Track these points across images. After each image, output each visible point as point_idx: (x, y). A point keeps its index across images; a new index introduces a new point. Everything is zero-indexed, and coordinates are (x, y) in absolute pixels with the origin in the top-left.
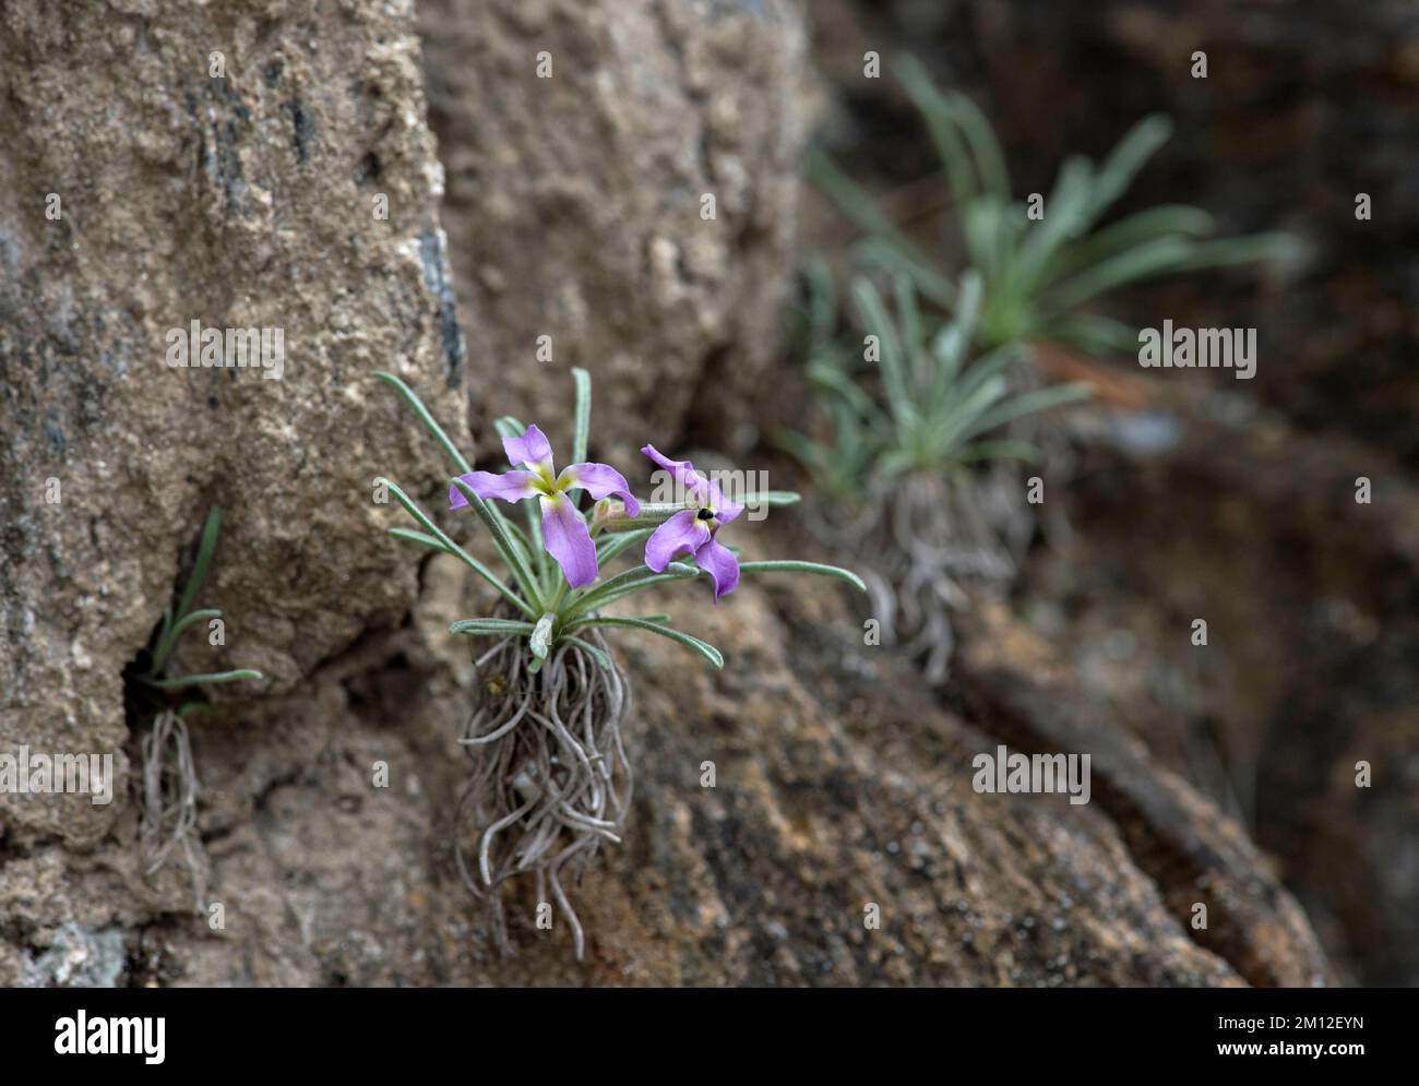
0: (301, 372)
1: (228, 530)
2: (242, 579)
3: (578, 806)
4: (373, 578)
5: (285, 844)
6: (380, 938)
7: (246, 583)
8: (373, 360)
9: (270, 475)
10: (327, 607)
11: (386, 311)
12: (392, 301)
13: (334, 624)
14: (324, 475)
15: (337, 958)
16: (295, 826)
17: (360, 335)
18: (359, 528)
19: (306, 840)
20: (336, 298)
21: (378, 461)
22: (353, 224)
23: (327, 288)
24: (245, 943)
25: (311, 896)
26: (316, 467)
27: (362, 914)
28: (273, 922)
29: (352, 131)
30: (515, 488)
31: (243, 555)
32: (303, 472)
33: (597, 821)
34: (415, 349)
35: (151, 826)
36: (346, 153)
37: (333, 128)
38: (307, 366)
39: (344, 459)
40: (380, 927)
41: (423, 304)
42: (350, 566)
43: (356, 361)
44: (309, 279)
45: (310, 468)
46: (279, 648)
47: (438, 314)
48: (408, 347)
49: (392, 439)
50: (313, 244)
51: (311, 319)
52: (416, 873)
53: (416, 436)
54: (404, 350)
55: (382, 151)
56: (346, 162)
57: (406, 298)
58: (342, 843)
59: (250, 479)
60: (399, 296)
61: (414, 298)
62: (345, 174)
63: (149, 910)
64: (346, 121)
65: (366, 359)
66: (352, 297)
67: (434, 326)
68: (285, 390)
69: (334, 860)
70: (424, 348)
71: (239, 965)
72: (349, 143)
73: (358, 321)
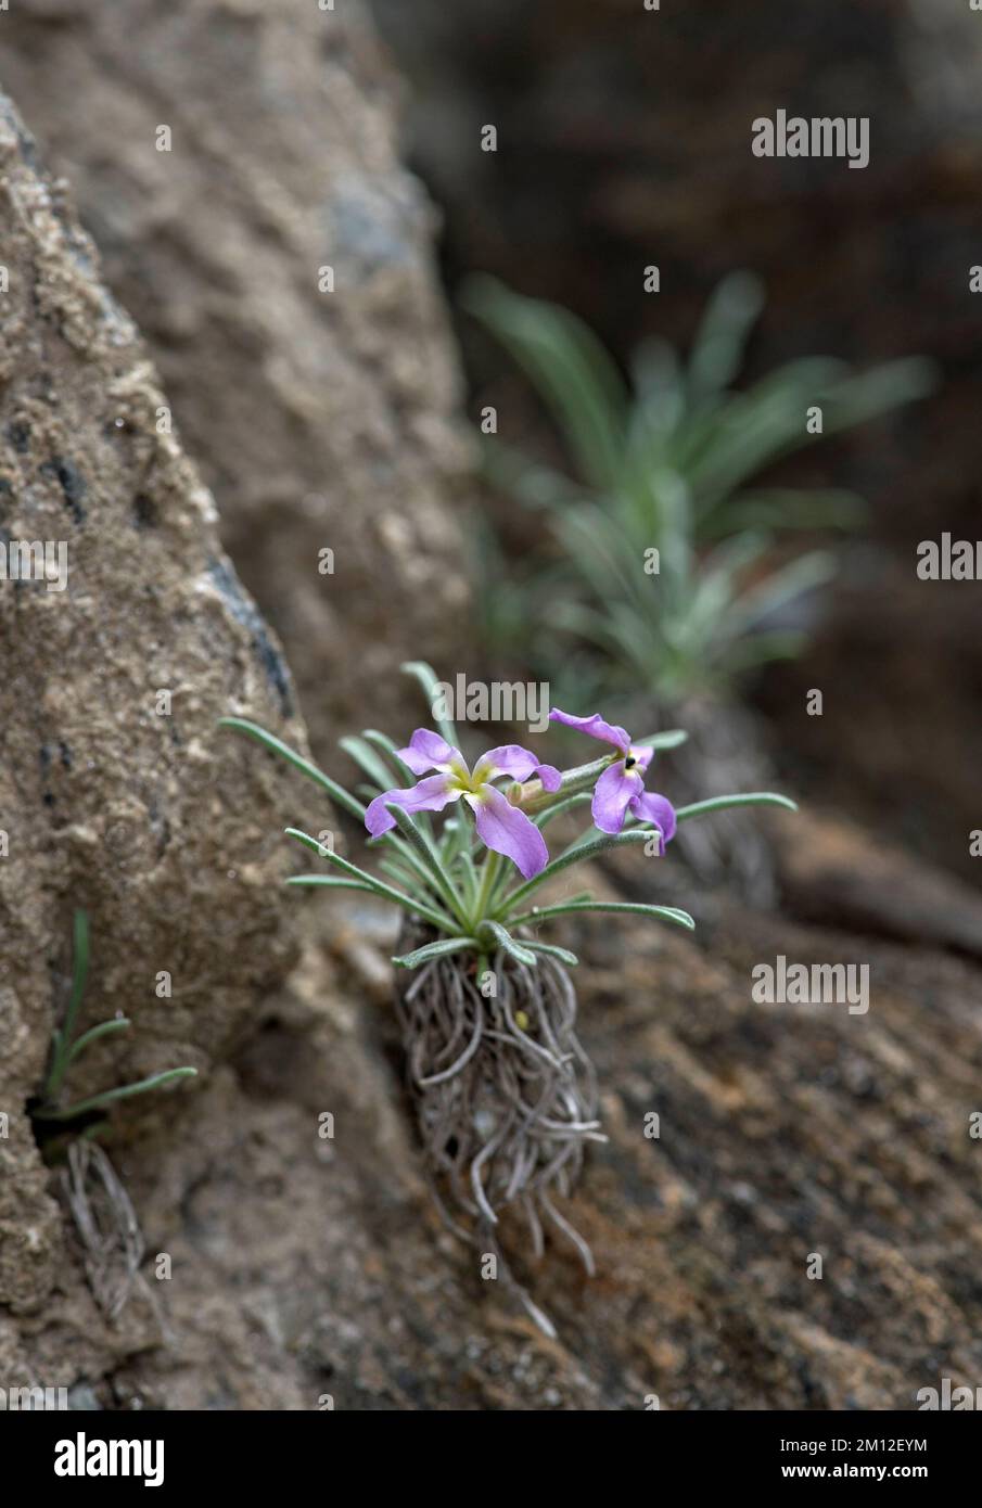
0: (136, 741)
1: (102, 929)
2: (130, 976)
3: (554, 1116)
4: (260, 939)
5: (220, 1247)
6: (349, 1316)
7: (136, 980)
8: (206, 709)
9: (136, 859)
10: (218, 983)
11: (203, 654)
12: (205, 644)
13: (229, 999)
14: (191, 844)
15: (316, 1352)
16: (223, 1226)
17: (186, 687)
18: (237, 891)
19: (240, 1237)
20: (150, 655)
21: (236, 814)
22: (144, 573)
23: (137, 648)
24: (214, 1363)
25: (266, 1294)
26: (182, 837)
27: (321, 1299)
28: (237, 1331)
29: (118, 476)
30: (434, 796)
31: (125, 951)
32: (170, 846)
33: (577, 1126)
34: (242, 687)
35: (97, 1265)
36: (118, 500)
37: (99, 478)
38: (140, 734)
39: (203, 820)
40: (344, 1304)
41: (236, 641)
42: (236, 933)
43: (190, 715)
44: (116, 642)
45: (176, 841)
46: (182, 1040)
47: (254, 645)
48: (235, 687)
49: (242, 788)
50: (111, 604)
51: (132, 684)
52: (362, 1240)
53: (266, 776)
54: (231, 692)
55: (151, 489)
56: (119, 510)
57: (218, 638)
58: (277, 1229)
59: (114, 868)
60: (209, 636)
61: (225, 635)
62: (124, 525)
63: (114, 1355)
64: (109, 467)
65: (199, 712)
66: (164, 651)
67: (254, 659)
68: (127, 766)
69: (276, 1250)
70: (251, 685)
71: (214, 1387)
72: (118, 489)
73: (179, 673)
